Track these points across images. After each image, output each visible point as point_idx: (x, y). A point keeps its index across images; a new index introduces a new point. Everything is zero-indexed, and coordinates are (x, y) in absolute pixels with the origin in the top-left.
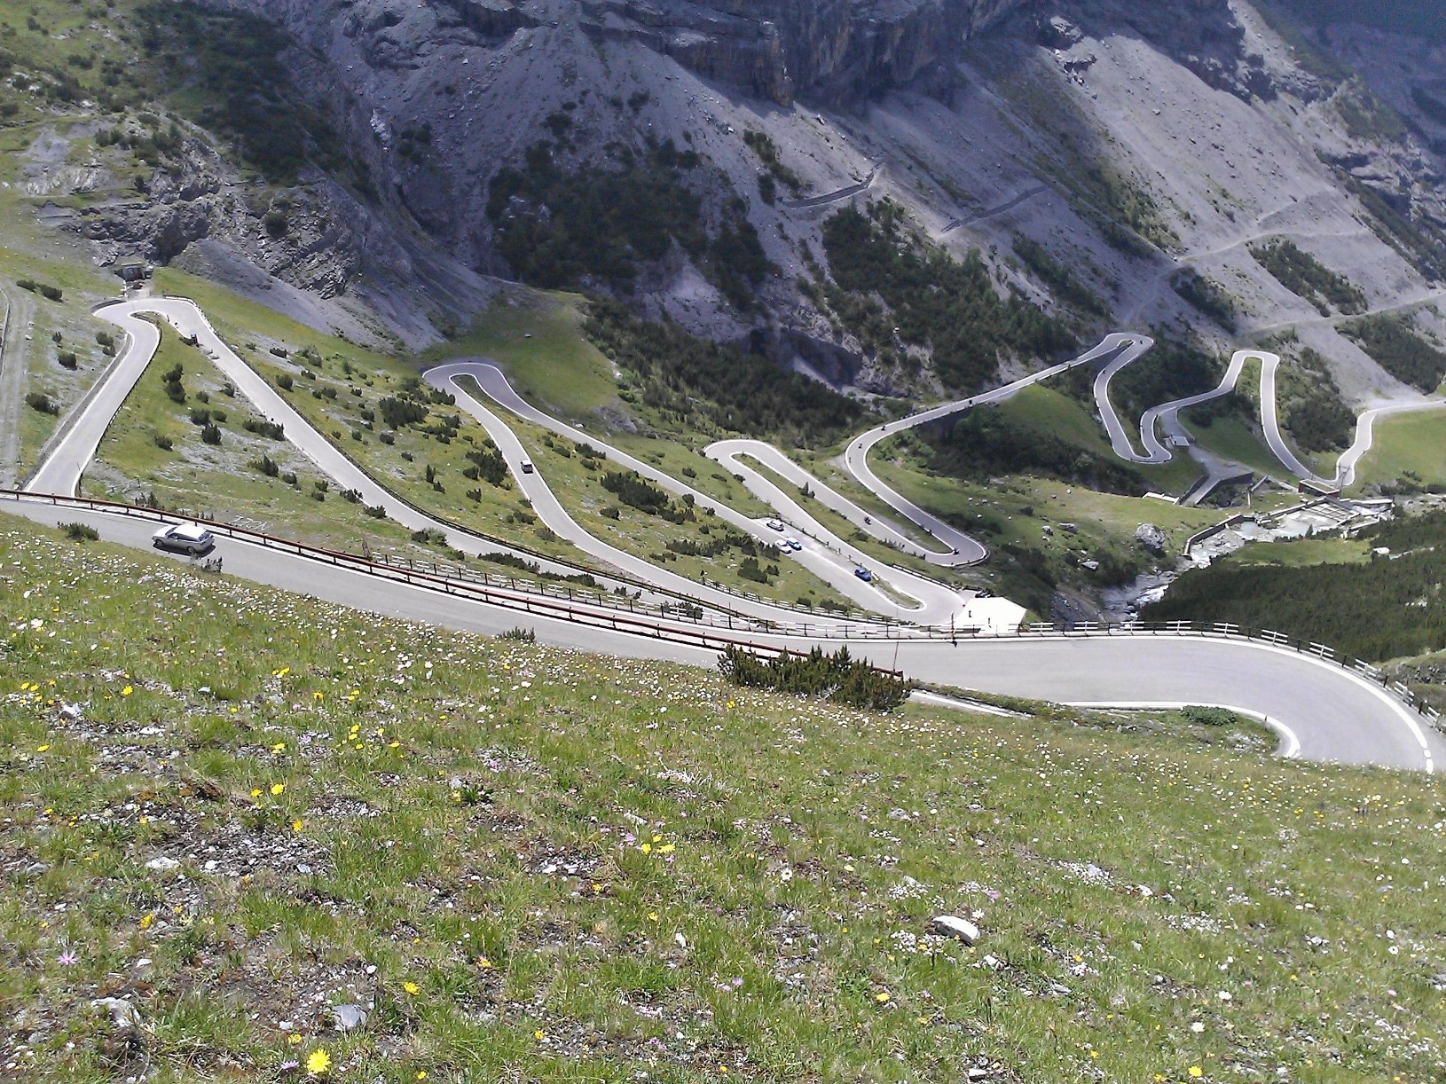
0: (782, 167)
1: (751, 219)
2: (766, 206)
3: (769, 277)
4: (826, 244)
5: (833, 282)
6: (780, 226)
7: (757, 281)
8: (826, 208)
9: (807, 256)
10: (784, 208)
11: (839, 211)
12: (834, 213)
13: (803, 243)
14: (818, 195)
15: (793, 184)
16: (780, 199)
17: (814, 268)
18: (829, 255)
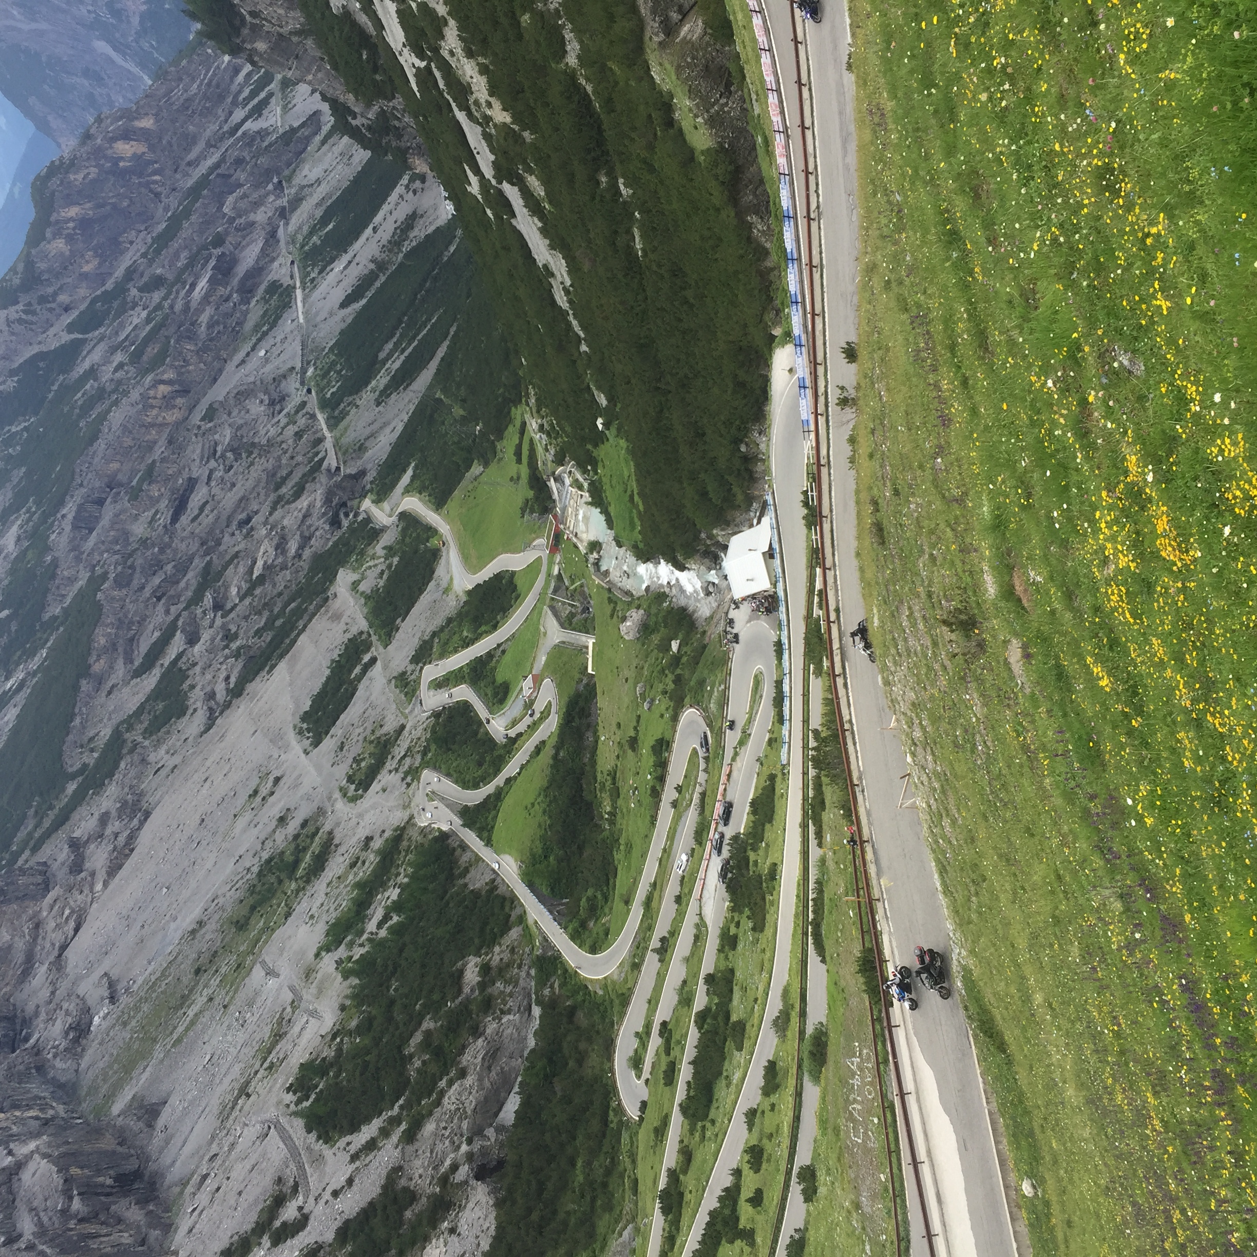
0: (257, 1223)
1: (329, 1236)
2: (312, 1222)
3: (403, 1182)
4: (354, 1128)
5: (401, 1102)
6: (335, 1194)
7: (411, 1196)
8: (309, 1149)
9: (371, 1146)
10: (311, 1200)
11: (309, 1131)
12: (313, 1136)
13: (354, 1158)
14: (292, 1166)
15: (279, 1201)
16: (300, 1209)
17: (385, 1133)
18: (368, 1120)
